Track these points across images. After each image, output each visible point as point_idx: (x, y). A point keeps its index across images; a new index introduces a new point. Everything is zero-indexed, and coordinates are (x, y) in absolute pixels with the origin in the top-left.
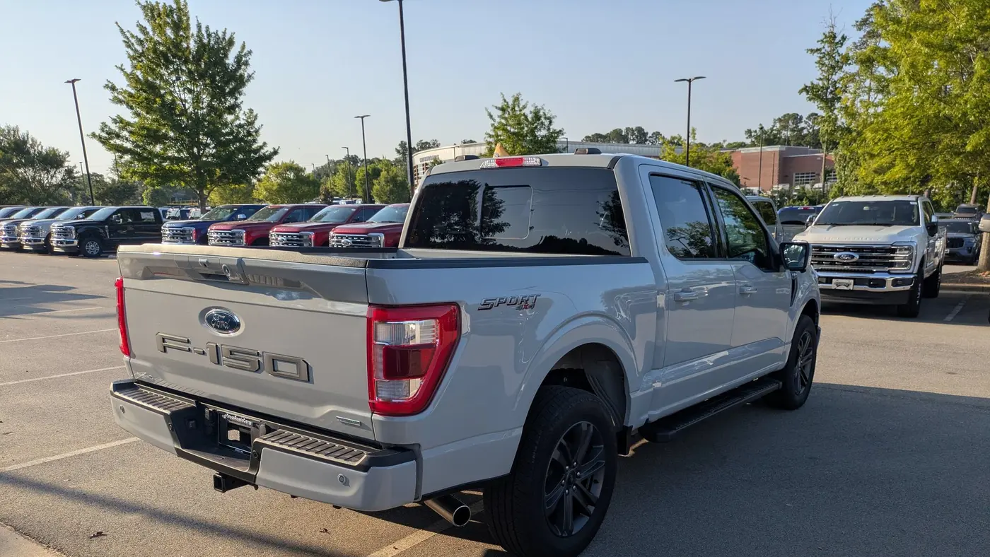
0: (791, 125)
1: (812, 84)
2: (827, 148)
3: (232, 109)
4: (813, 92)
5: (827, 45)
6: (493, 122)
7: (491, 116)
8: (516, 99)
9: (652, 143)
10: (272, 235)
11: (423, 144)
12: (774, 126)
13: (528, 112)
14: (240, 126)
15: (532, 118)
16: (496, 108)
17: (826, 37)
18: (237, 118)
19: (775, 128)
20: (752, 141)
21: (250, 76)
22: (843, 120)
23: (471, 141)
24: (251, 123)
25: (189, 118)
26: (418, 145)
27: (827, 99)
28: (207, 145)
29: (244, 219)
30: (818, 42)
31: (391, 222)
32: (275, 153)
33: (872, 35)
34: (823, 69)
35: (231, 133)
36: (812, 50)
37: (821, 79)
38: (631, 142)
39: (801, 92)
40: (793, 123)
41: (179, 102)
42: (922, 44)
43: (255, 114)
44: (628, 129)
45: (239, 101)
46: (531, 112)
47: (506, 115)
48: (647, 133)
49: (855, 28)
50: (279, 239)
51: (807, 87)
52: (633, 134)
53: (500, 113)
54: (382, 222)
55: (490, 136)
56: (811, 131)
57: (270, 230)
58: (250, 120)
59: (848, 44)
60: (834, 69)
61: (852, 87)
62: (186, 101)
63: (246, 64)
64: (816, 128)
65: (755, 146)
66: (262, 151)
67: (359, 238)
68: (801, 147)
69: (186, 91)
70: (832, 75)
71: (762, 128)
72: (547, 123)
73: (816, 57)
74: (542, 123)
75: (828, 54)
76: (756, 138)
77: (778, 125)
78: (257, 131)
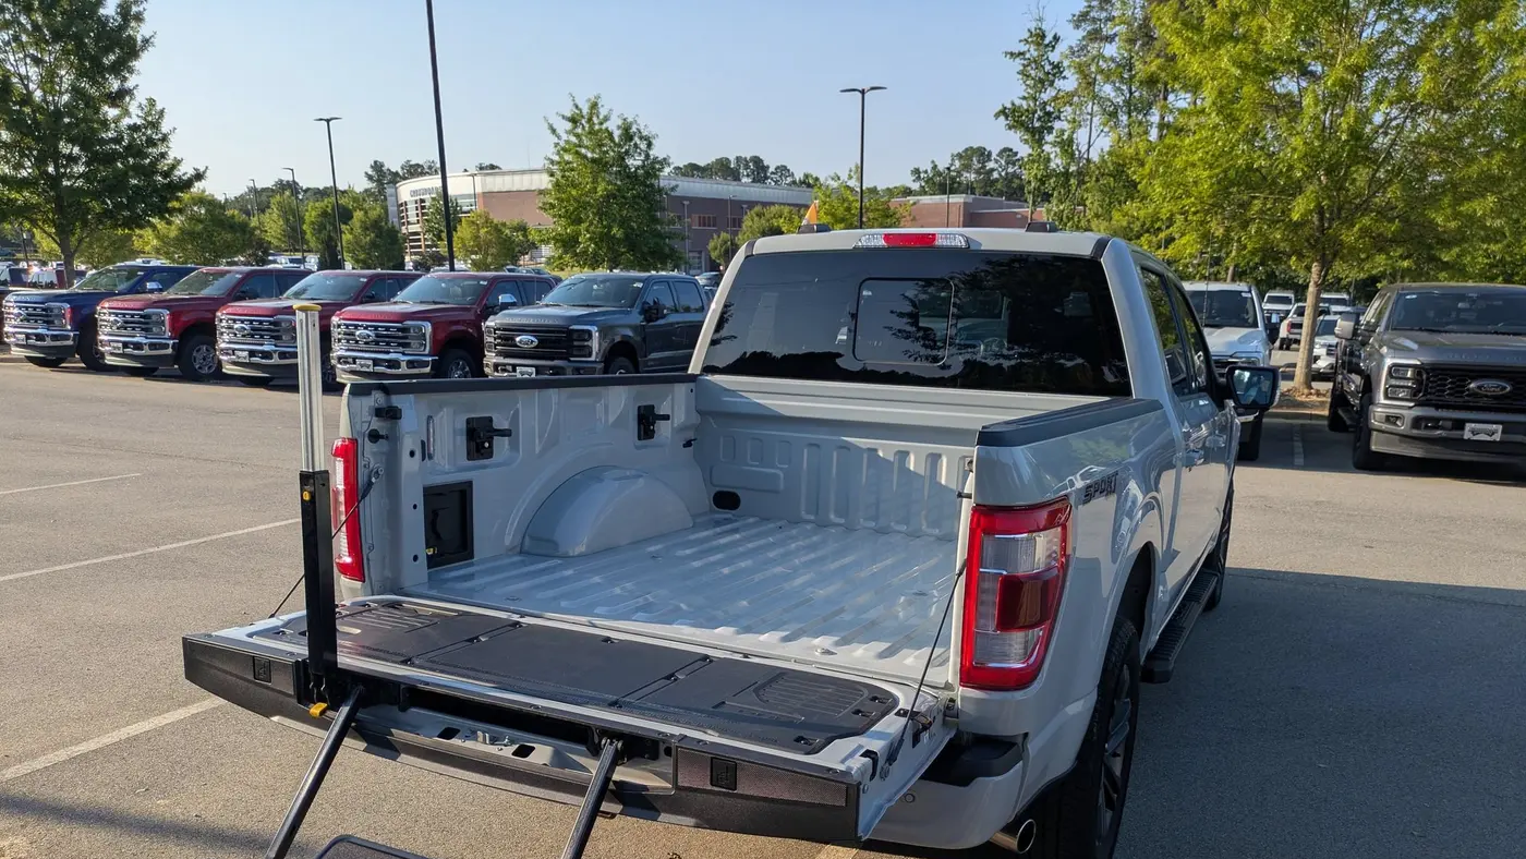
0: (976, 165)
1: (1013, 104)
2: (1034, 202)
3: (117, 98)
4: (1015, 117)
5: (1032, 48)
6: (556, 140)
7: (554, 131)
8: (594, 106)
9: (776, 182)
10: (221, 321)
11: (411, 166)
12: (952, 165)
13: (613, 125)
14: (134, 128)
15: (620, 136)
16: (563, 117)
17: (1031, 36)
18: (126, 113)
19: (953, 168)
20: (921, 186)
21: (146, 41)
22: (1059, 161)
23: (492, 167)
24: (155, 125)
25: (37, 109)
26: (403, 169)
27: (1033, 127)
28: (72, 159)
29: (161, 290)
30: (1021, 41)
31: (435, 303)
32: (199, 176)
33: (1095, 36)
34: (1028, 82)
35: (117, 141)
36: (1012, 54)
37: (1024, 98)
38: (744, 180)
39: (997, 116)
40: (979, 162)
41: (15, 80)
42: (1233, 65)
43: (159, 107)
44: (738, 159)
45: (129, 84)
46: (619, 127)
47: (579, 130)
48: (768, 167)
49: (1071, 25)
50: (236, 326)
51: (1005, 108)
52: (747, 167)
53: (569, 126)
54: (421, 302)
55: (552, 162)
56: (1003, 174)
57: (217, 310)
58: (150, 119)
59: (1062, 48)
60: (1042, 83)
61: (1068, 111)
62: (28, 77)
63: (139, 18)
64: (1010, 170)
65: (925, 193)
66: (177, 173)
67: (387, 329)
68: (989, 197)
69: (28, 60)
70: (1040, 92)
71: (935, 167)
72: (643, 146)
73: (1018, 64)
74: (636, 145)
75: (1035, 61)
76: (927, 182)
77: (957, 164)
78: (164, 139)
